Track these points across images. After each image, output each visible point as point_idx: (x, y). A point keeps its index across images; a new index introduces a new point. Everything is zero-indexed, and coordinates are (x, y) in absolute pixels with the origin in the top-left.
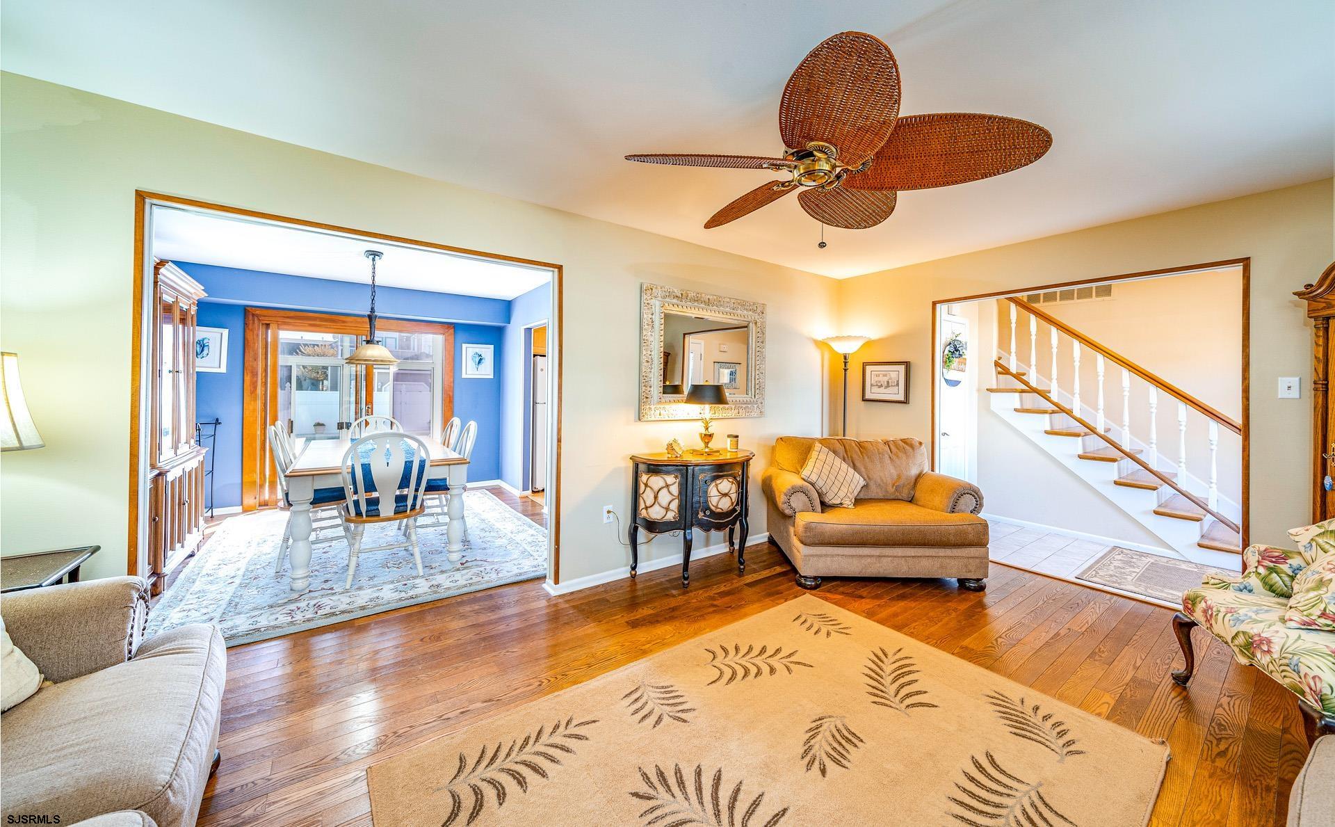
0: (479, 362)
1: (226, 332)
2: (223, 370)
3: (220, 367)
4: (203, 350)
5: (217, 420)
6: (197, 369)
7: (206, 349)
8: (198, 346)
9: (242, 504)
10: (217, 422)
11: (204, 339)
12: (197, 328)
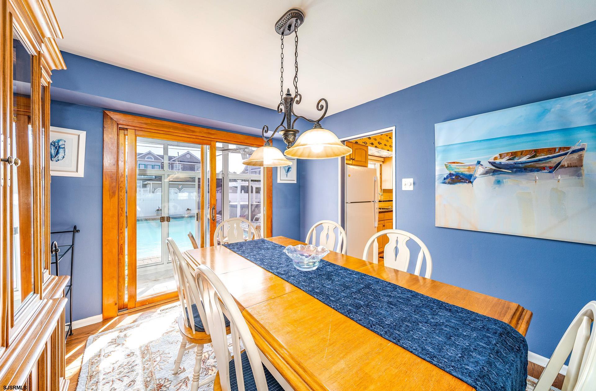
0: (288, 171)
1: (83, 134)
2: (81, 174)
3: (77, 171)
4: (57, 153)
5: (75, 227)
6: (52, 174)
7: (61, 151)
8: (53, 148)
9: (102, 312)
10: (75, 230)
11: (59, 141)
12: (51, 128)
